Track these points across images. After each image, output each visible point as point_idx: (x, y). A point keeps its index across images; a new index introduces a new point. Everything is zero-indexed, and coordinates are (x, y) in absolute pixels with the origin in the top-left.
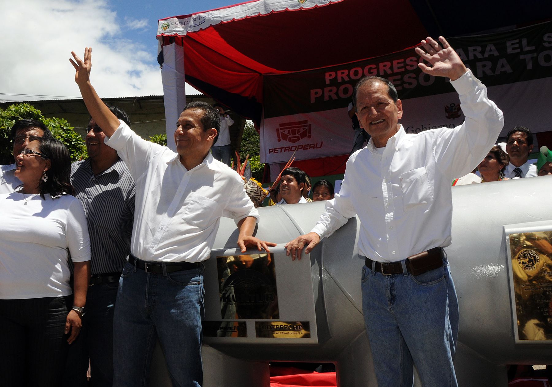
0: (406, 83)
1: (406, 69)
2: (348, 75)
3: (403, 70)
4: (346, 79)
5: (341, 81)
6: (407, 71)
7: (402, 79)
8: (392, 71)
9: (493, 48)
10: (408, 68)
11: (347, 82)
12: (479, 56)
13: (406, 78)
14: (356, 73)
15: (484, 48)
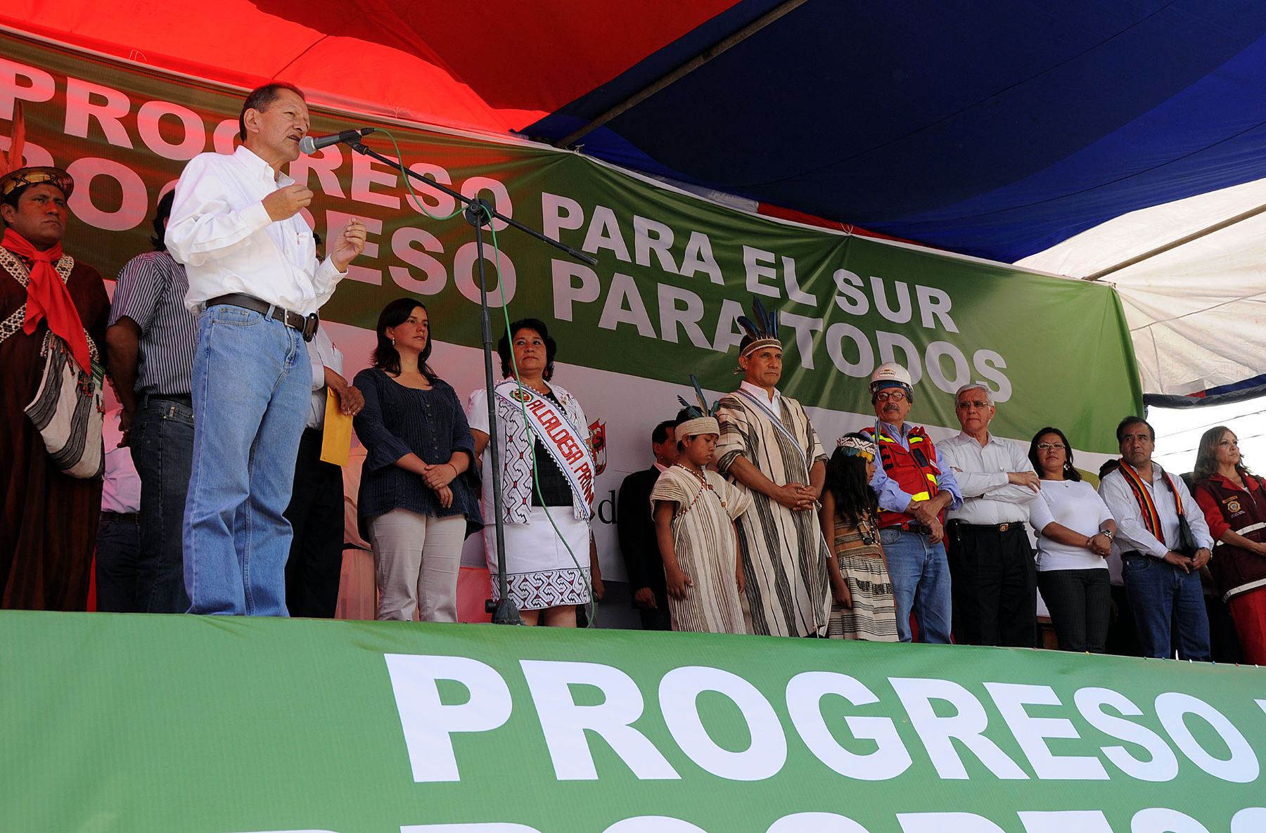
0: (401, 263)
1: (404, 203)
2: (129, 123)
3: (393, 203)
4: (117, 136)
5: (83, 133)
6: (407, 216)
7: (383, 240)
8: (347, 190)
9: (707, 252)
10: (416, 203)
11: (117, 154)
12: (668, 264)
13: (401, 241)
14: (172, 130)
15: (683, 236)
